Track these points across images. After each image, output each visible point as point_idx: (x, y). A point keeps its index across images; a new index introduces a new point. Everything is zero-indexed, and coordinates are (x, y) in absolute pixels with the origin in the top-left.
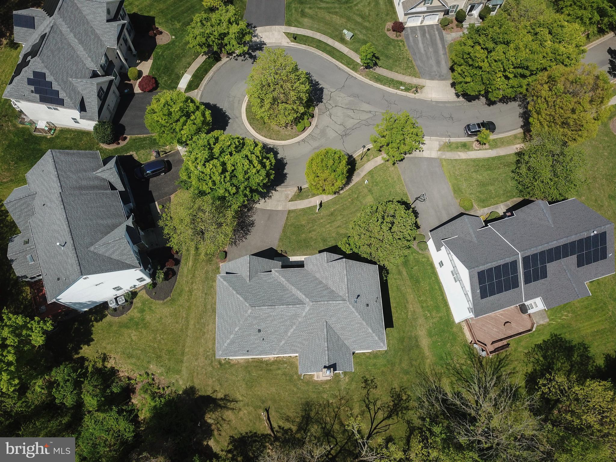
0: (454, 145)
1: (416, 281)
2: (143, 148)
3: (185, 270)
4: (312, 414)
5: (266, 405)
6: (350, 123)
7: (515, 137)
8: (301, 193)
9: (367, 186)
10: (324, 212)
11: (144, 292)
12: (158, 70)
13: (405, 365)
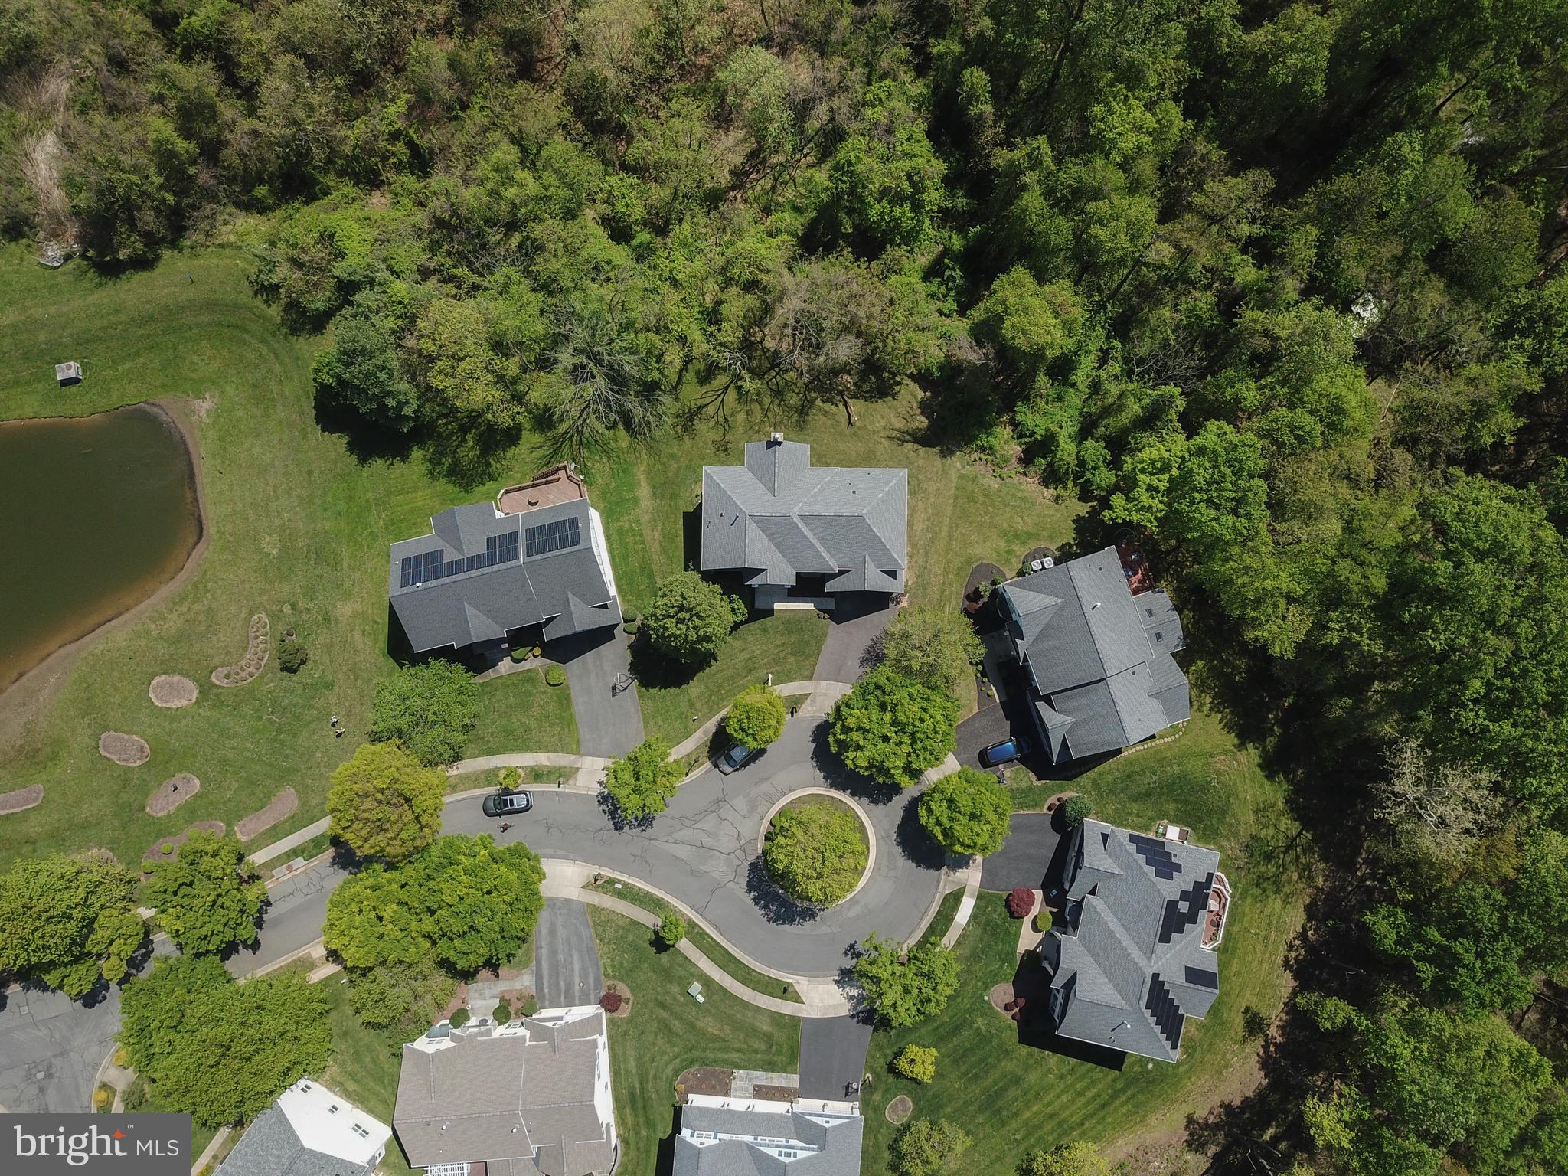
0: (553, 777)
1: (645, 569)
2: (1023, 791)
4: (796, 417)
5: (852, 430)
8: (794, 705)
13: (674, 466)
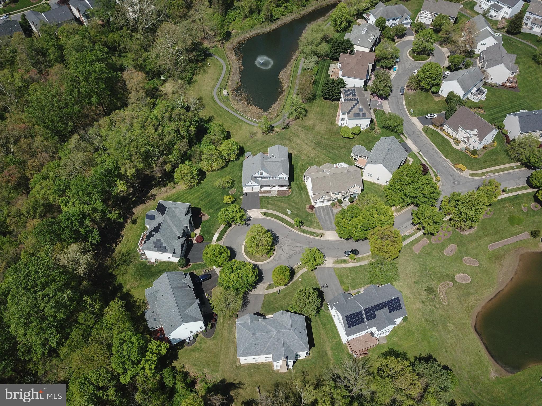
0: (340, 261)
1: (324, 325)
2: (198, 269)
3: (219, 324)
5: (258, 385)
6: (291, 252)
7: (368, 256)
8: (270, 286)
9: (300, 282)
10: (281, 294)
11: (201, 334)
12: (203, 232)
13: (321, 364)
